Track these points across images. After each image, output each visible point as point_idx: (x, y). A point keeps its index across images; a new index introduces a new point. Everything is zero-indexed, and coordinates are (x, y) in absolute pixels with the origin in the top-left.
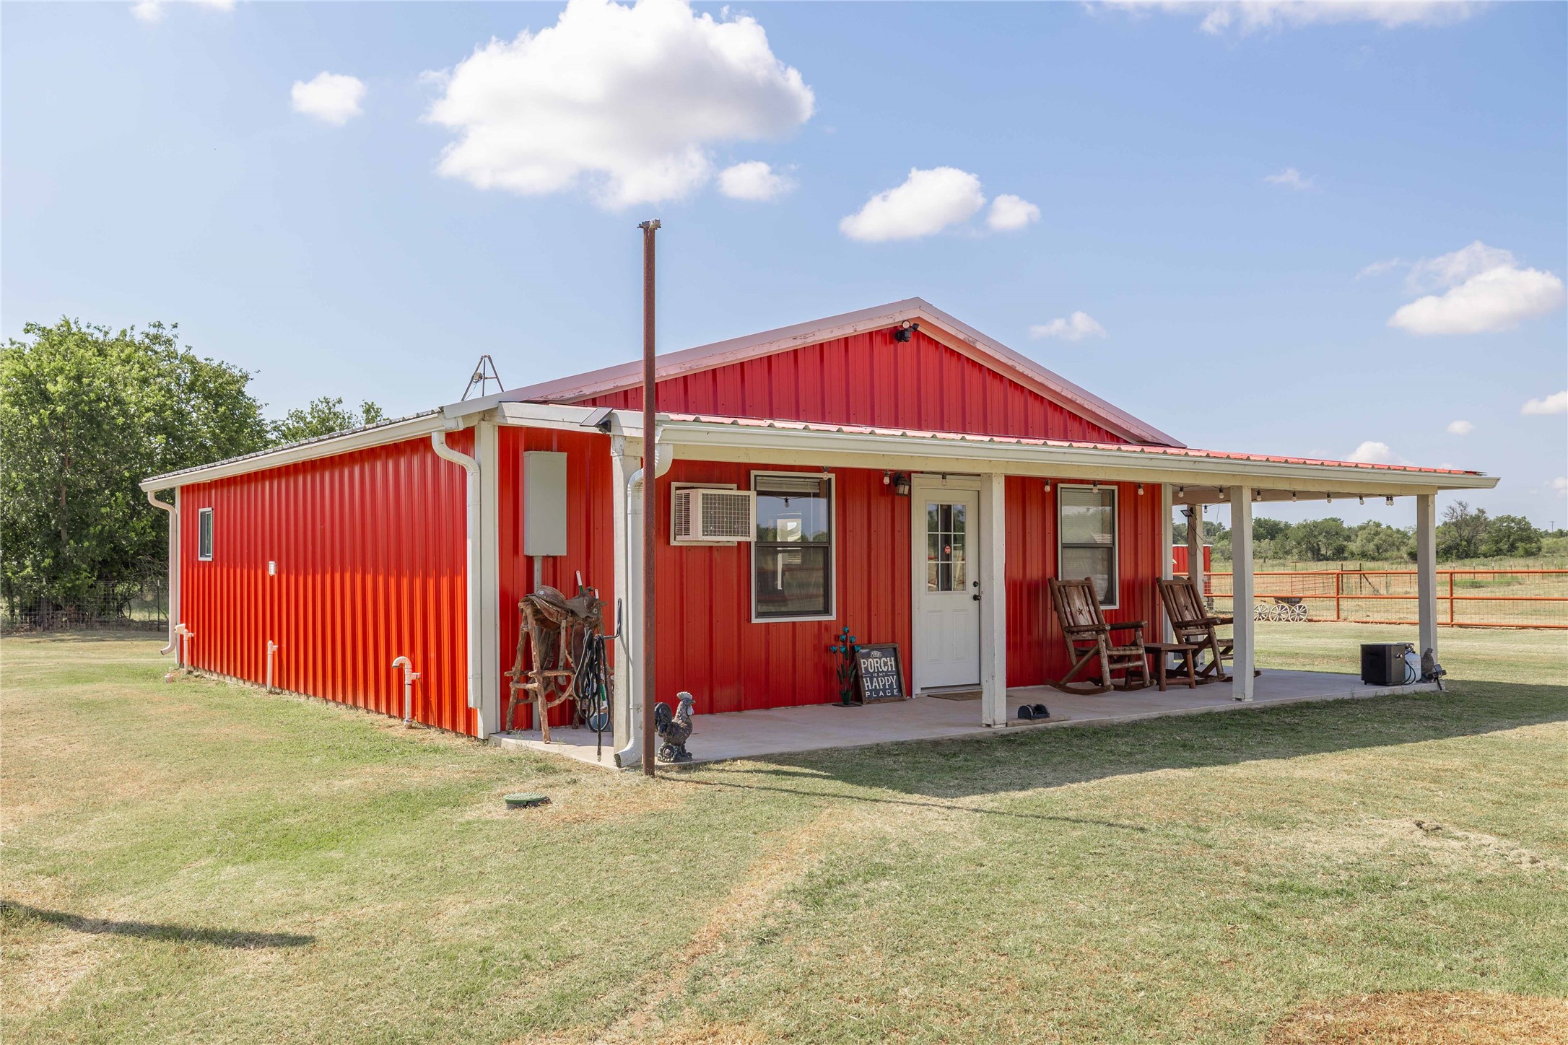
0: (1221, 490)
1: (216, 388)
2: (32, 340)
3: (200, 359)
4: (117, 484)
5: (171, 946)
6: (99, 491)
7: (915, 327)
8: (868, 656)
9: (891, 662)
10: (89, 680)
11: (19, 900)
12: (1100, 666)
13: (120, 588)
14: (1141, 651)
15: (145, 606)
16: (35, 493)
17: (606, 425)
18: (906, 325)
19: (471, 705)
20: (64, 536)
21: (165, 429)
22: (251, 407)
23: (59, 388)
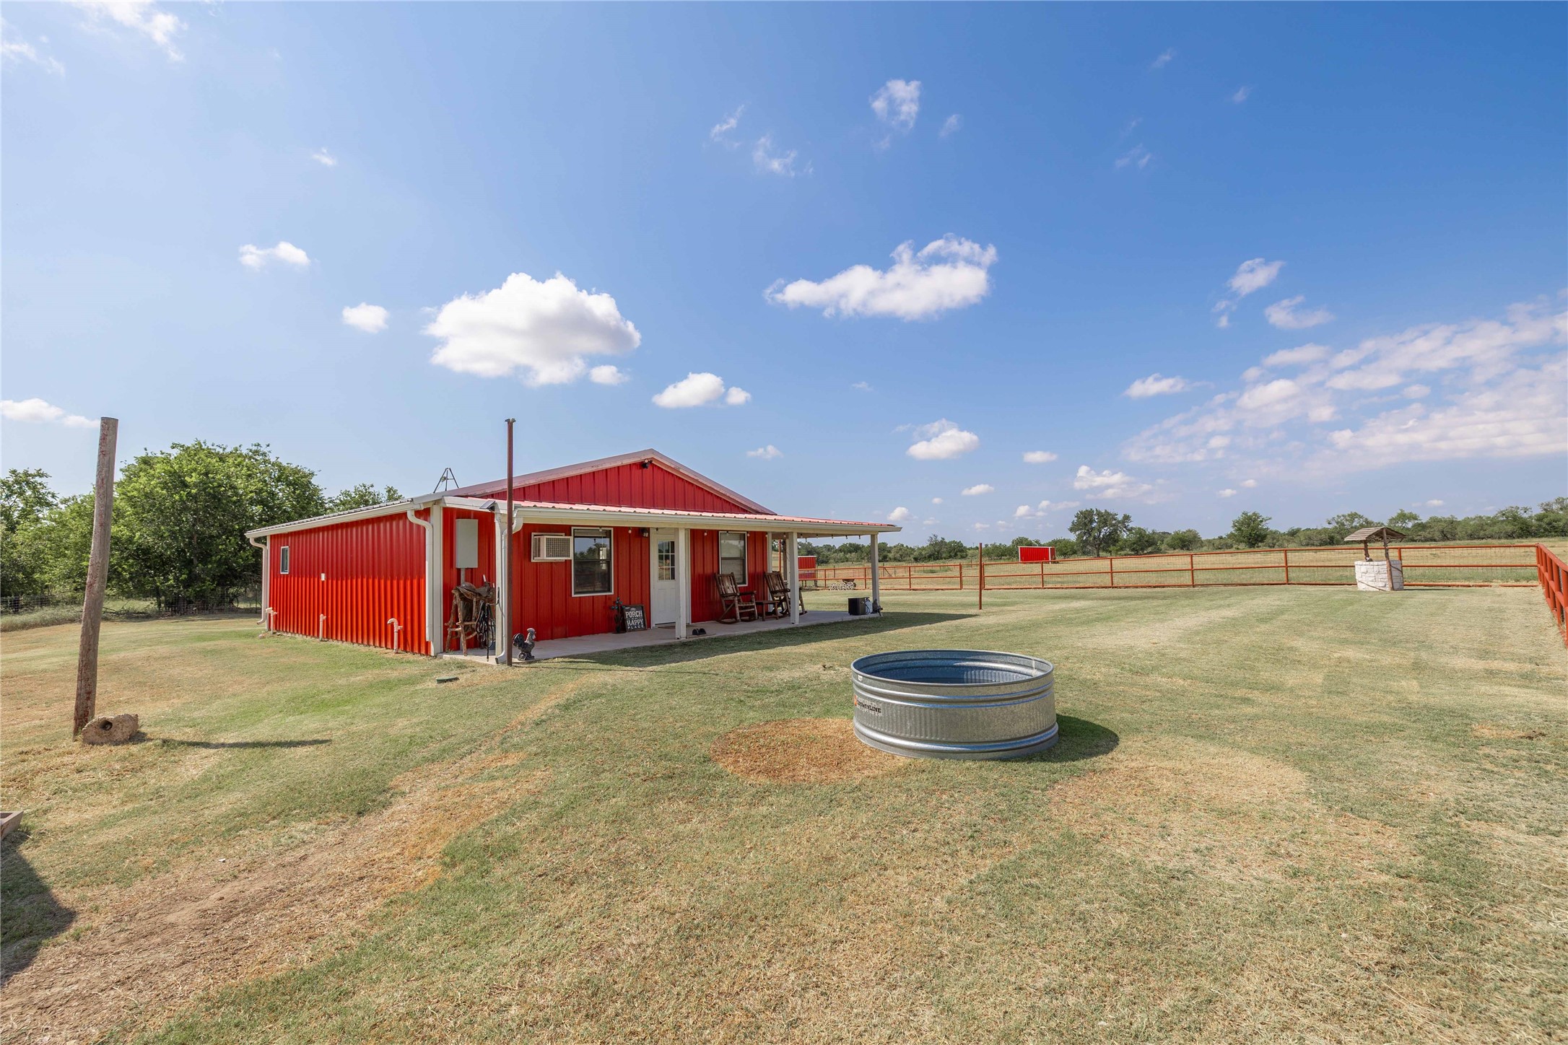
0: (785, 533)
1: (294, 480)
2: (175, 452)
3: (284, 464)
4: (230, 532)
5: (258, 750)
6: (219, 536)
7: (651, 462)
8: (629, 610)
9: (640, 612)
10: (210, 640)
11: (174, 738)
12: (735, 611)
13: (231, 590)
14: (754, 604)
15: (247, 600)
16: (176, 538)
17: (492, 508)
18: (646, 461)
19: (427, 640)
20: (195, 562)
21: (261, 502)
22: (316, 490)
23: (193, 479)
